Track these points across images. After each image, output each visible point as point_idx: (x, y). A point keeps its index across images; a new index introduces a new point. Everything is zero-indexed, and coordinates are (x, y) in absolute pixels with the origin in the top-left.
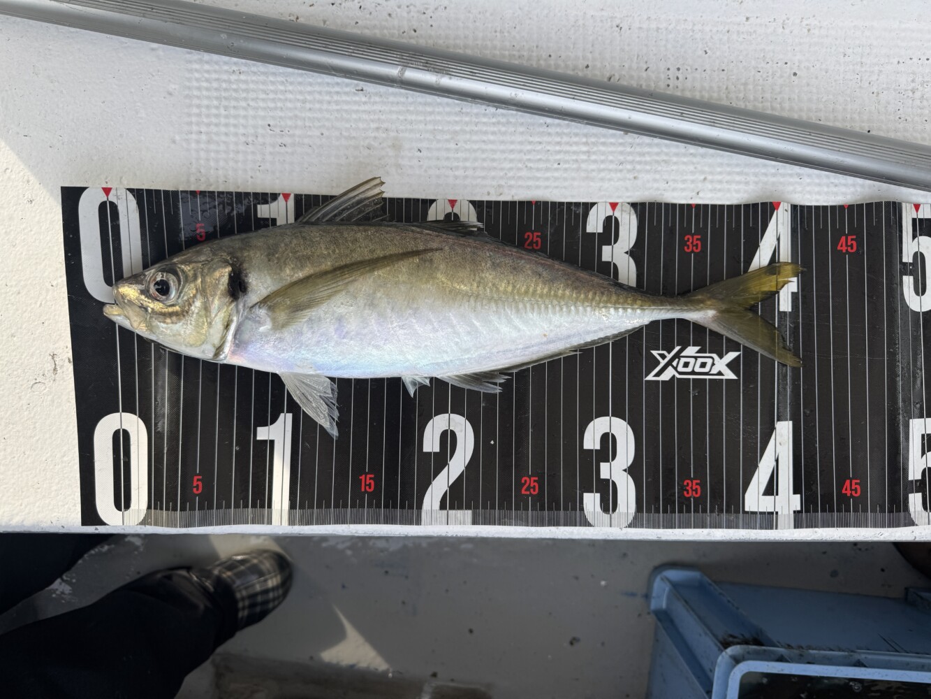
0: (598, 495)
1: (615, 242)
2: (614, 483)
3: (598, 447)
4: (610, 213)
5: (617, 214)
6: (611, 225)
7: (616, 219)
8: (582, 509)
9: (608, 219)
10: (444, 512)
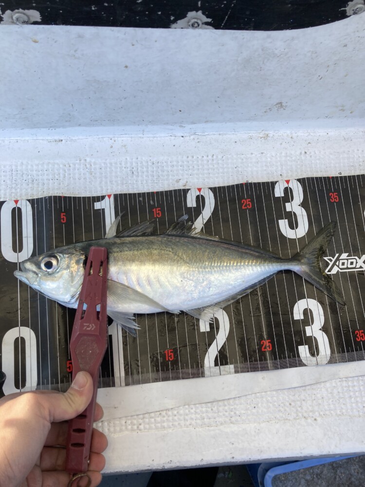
0: (307, 347)
1: (292, 200)
2: (315, 338)
3: (302, 318)
4: (286, 185)
5: (290, 185)
6: (288, 192)
7: (290, 188)
8: (299, 356)
9: (286, 190)
10: (218, 367)
